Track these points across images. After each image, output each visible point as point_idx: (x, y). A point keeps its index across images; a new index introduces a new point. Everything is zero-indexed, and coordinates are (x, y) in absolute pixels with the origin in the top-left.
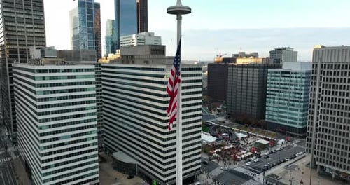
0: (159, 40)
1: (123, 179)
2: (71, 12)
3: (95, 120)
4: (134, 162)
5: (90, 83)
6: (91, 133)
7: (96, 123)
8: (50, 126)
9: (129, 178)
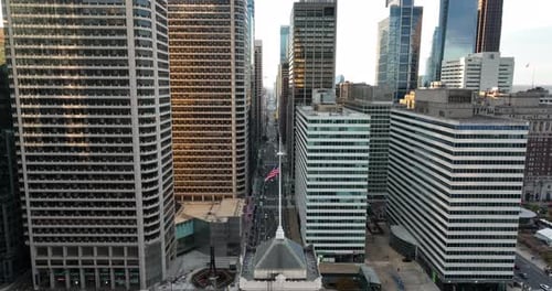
0: (509, 63)
1: (397, 260)
2: (381, 24)
3: (365, 180)
4: (414, 242)
5: (364, 137)
6: (360, 194)
7: (366, 183)
8: (317, 179)
9: (404, 261)
